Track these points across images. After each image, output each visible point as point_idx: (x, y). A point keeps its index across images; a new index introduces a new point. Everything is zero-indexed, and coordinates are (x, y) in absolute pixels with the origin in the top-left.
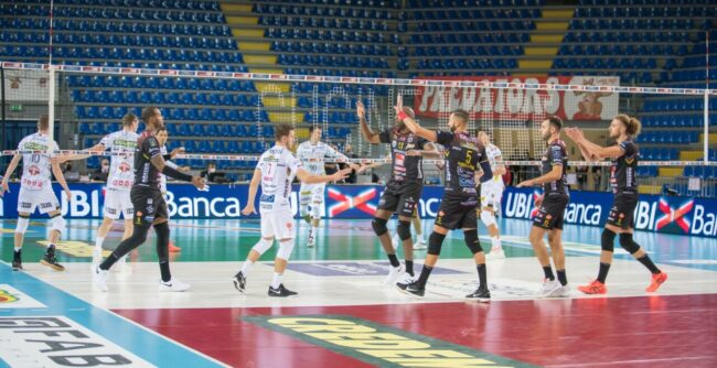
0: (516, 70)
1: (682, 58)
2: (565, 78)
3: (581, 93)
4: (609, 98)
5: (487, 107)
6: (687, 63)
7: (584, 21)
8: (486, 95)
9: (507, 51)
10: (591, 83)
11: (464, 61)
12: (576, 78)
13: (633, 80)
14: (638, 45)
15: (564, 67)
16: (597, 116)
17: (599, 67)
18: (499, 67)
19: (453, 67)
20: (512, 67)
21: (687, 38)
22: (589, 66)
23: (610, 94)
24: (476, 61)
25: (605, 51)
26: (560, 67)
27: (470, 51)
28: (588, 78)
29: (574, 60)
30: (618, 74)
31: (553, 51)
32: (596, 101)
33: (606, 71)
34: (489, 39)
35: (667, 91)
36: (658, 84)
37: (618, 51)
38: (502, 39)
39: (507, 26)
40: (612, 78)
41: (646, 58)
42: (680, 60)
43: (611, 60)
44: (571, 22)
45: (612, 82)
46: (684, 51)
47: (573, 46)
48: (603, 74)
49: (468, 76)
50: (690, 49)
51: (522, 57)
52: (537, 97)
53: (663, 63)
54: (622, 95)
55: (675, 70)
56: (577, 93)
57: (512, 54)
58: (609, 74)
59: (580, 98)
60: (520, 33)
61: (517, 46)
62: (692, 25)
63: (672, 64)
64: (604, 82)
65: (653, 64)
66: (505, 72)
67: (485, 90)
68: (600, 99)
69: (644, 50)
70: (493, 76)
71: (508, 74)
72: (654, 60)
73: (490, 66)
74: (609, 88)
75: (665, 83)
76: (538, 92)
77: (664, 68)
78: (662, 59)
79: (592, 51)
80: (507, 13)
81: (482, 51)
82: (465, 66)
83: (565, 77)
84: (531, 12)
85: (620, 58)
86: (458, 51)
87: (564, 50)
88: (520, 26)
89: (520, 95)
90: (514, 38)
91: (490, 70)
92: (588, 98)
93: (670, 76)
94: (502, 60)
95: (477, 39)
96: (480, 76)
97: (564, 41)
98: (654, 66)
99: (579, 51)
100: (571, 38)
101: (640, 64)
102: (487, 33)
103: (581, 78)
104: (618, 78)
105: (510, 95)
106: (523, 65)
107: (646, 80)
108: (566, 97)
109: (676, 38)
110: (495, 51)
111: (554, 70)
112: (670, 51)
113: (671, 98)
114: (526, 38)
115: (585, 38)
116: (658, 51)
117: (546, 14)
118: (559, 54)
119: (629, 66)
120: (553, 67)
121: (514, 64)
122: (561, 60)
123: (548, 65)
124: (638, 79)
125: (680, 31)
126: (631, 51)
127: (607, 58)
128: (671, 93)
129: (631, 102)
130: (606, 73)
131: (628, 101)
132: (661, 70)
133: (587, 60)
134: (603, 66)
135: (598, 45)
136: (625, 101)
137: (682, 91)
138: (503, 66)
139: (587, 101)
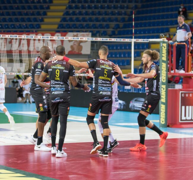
0: (39, 29)
1: (123, 23)
2: (64, 33)
3: (72, 41)
4: (86, 43)
5: (25, 48)
6: (125, 26)
7: (74, 5)
8: (25, 42)
9: (35, 20)
10: (77, 36)
11: (14, 25)
12: (69, 34)
13: (98, 35)
14: (101, 17)
15: (63, 29)
16: (80, 52)
17: (81, 28)
18: (31, 28)
19: (8, 28)
21: (125, 14)
22: (76, 28)
23: (86, 41)
24: (20, 25)
25: (84, 20)
26: (61, 28)
27: (17, 20)
28: (75, 33)
29: (69, 25)
30: (90, 32)
31: (58, 20)
32: (79, 45)
33: (84, 30)
34: (27, 14)
35: (113, 40)
36: (111, 36)
37: (91, 20)
38: (33, 14)
39: (36, 8)
40: (87, 33)
41: (105, 23)
42: (121, 24)
43: (87, 25)
44: (68, 6)
45: (88, 35)
46: (123, 20)
47: (68, 17)
48: (83, 32)
49: (15, 32)
50: (127, 19)
51: (42, 23)
52: (50, 43)
53: (113, 26)
54: (92, 42)
55: (119, 30)
56: (70, 41)
57: (38, 22)
58: (86, 32)
59: (72, 43)
60: (42, 11)
61: (40, 17)
62: (128, 8)
63: (118, 26)
64: (84, 36)
65: (108, 26)
66: (34, 30)
67: (24, 39)
68: (81, 44)
69: (104, 20)
70: (28, 33)
71: (36, 31)
73: (27, 27)
74: (85, 39)
75: (114, 36)
76: (51, 40)
77: (113, 28)
78: (113, 24)
79: (78, 20)
81: (23, 20)
82: (14, 28)
85: (91, 23)
86: (11, 20)
87: (64, 20)
88: (42, 8)
89: (41, 42)
90: (39, 14)
91: (27, 30)
92: (75, 43)
93: (116, 33)
94: (32, 25)
95: (20, 14)
96: (21, 33)
97: (64, 15)
98: (108, 28)
99: (71, 20)
100: (67, 13)
101: (101, 26)
102: (25, 11)
103: (72, 33)
104: (90, 34)
105: (37, 42)
106: (43, 27)
107: (104, 35)
108: (64, 43)
109: (119, 14)
110: (29, 20)
111: (58, 30)
112: (116, 20)
113: (116, 43)
114: (45, 14)
115: (74, 13)
116: (110, 20)
117: (55, 2)
118: (61, 21)
119: (96, 28)
120: (58, 28)
121: (39, 27)
122: (62, 25)
123: (55, 27)
124: (100, 34)
125: (121, 10)
126: (97, 20)
127: (85, 23)
128: (115, 41)
129: (97, 45)
130: (84, 31)
131: (95, 44)
132: (112, 30)
133: (75, 25)
134: (83, 28)
135: (81, 17)
136: (94, 45)
137: (121, 40)
138: (33, 28)
139: (75, 45)
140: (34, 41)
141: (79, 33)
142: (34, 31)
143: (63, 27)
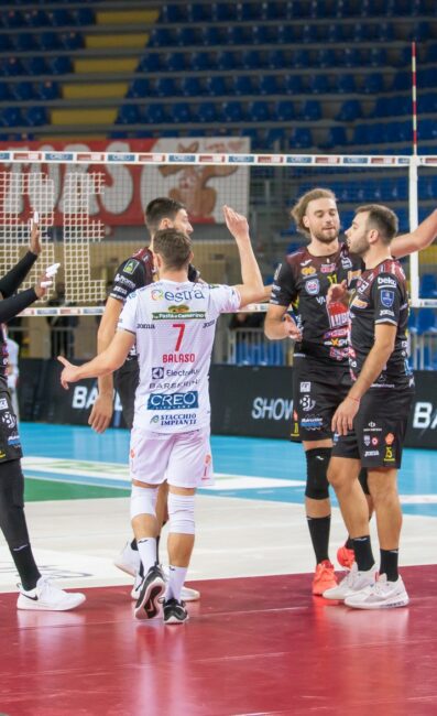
0: (45, 128)
1: (373, 97)
2: (141, 143)
4: (233, 177)
6: (383, 109)
7: (178, 28)
9: (29, 92)
12: (163, 142)
13: (277, 144)
14: (286, 74)
15: (139, 126)
16: (206, 216)
17: (209, 120)
18: (13, 124)
20: (38, 124)
21: (384, 58)
22: (189, 118)
23: (233, 170)
25: (221, 87)
26: (131, 122)
28: (187, 142)
29: (161, 107)
30: (246, 133)
31: (119, 91)
32: (203, 187)
33: (223, 127)
35: (333, 161)
36: (327, 148)
37: (247, 87)
38: (17, 69)
39: (28, 43)
40: (235, 140)
41: (303, 98)
42: (369, 101)
43: (234, 106)
44: (154, 32)
45: (236, 148)
46: (377, 83)
47: (157, 78)
48: (218, 134)
50: (390, 79)
51: (56, 102)
52: (87, 178)
53: (337, 108)
54: (256, 173)
55: (358, 122)
57: (38, 97)
58: (228, 133)
59: (172, 181)
60: (52, 56)
61: (47, 80)
62: (392, 34)
63: (354, 110)
64: (219, 149)
65: (315, 111)
66: (24, 131)
68: (211, 183)
69: (299, 86)
71: (31, 137)
72: (316, 104)
74: (218, 159)
75: (339, 148)
76: (92, 168)
77: (338, 118)
78: (335, 101)
79: (196, 88)
80: (27, 16)
83: (144, 141)
84: (75, 14)
85: (250, 100)
87: (142, 88)
88: (53, 42)
90: (41, 67)
92: (189, 181)
93: (350, 134)
94: (17, 110)
97: (140, 69)
98: (318, 116)
99: (170, 88)
100: (153, 63)
101: (290, 112)
103: (173, 142)
104: (247, 141)
105: (35, 175)
106: (59, 118)
107: (301, 144)
108: (144, 178)
109: (361, 59)
110: (4, 92)
111: (120, 128)
112: (350, 84)
114: (66, 66)
115: (181, 63)
116: (326, 86)
117: (102, 17)
118: (129, 95)
119: (268, 117)
120: (118, 121)
121: (43, 118)
122: (135, 107)
123: (108, 117)
124: (287, 142)
125: (368, 45)
126: (273, 86)
127: (224, 102)
128: (342, 164)
129: (272, 185)
130: (223, 131)
131: (267, 183)
132: (331, 123)
133: (186, 106)
134: (217, 117)
135: (208, 76)
136: (262, 185)
137: (365, 161)
138: (20, 122)
139: (186, 186)
140: (23, 175)
141: (201, 140)
142: (25, 136)
143: (139, 119)
